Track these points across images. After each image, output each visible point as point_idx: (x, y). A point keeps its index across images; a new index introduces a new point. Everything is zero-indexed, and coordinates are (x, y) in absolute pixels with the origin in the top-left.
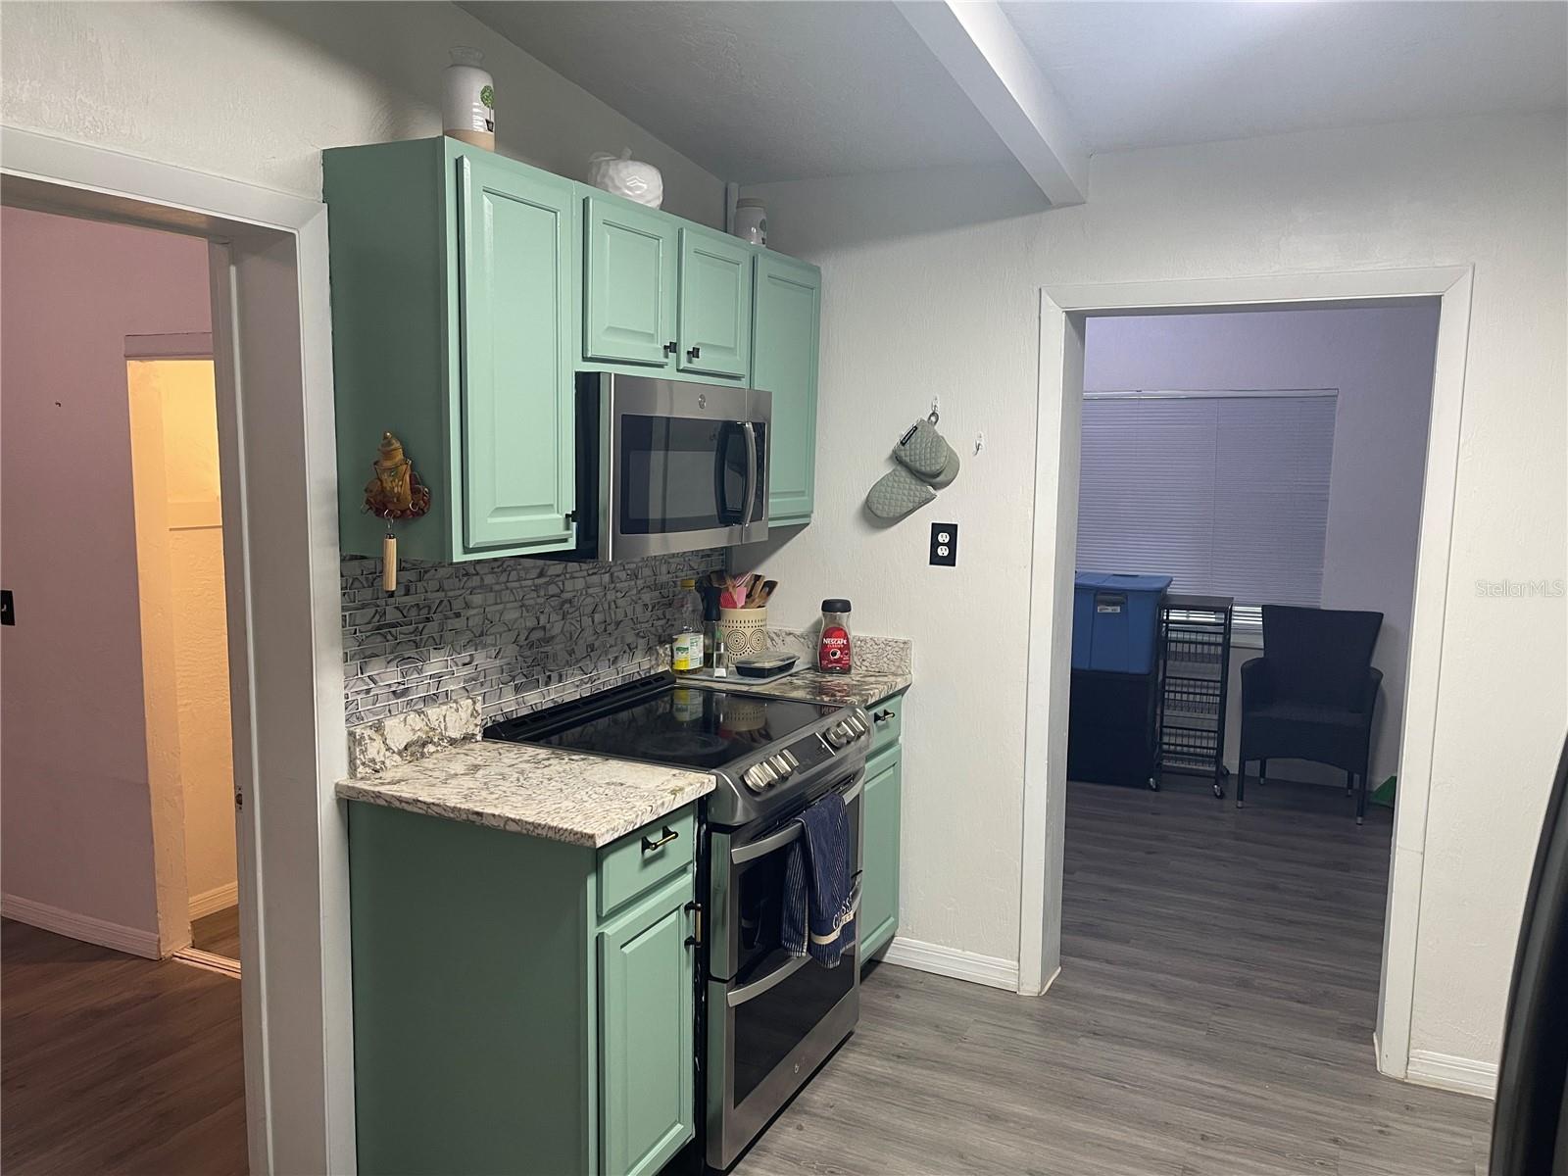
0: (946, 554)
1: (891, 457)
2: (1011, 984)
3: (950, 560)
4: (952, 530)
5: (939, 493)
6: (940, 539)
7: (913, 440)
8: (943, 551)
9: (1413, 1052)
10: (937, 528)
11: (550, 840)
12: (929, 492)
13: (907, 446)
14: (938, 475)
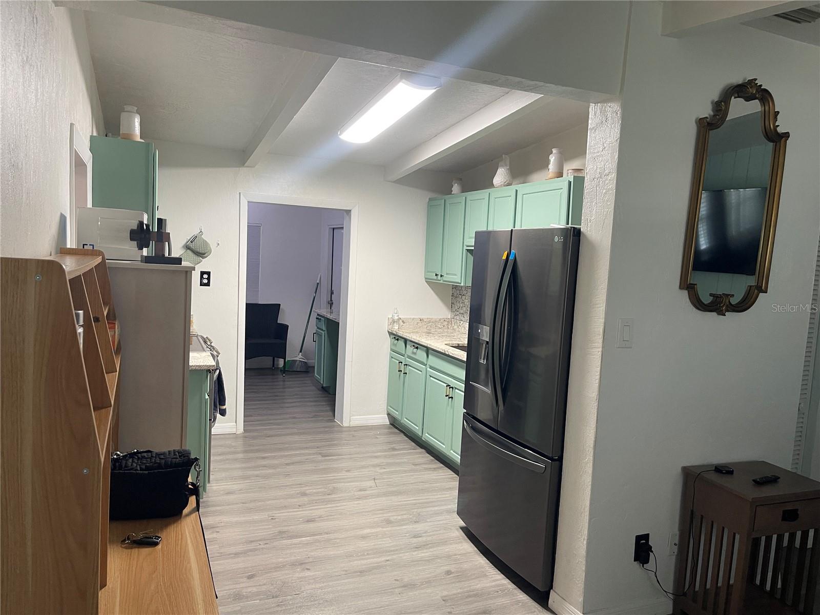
0: (206, 282)
1: (183, 247)
2: (234, 431)
3: (208, 284)
4: (209, 273)
5: (203, 260)
6: (204, 277)
7: (195, 241)
8: (205, 281)
9: (351, 418)
10: (202, 273)
11: (197, 370)
12: (200, 260)
13: (193, 243)
14: (204, 254)
